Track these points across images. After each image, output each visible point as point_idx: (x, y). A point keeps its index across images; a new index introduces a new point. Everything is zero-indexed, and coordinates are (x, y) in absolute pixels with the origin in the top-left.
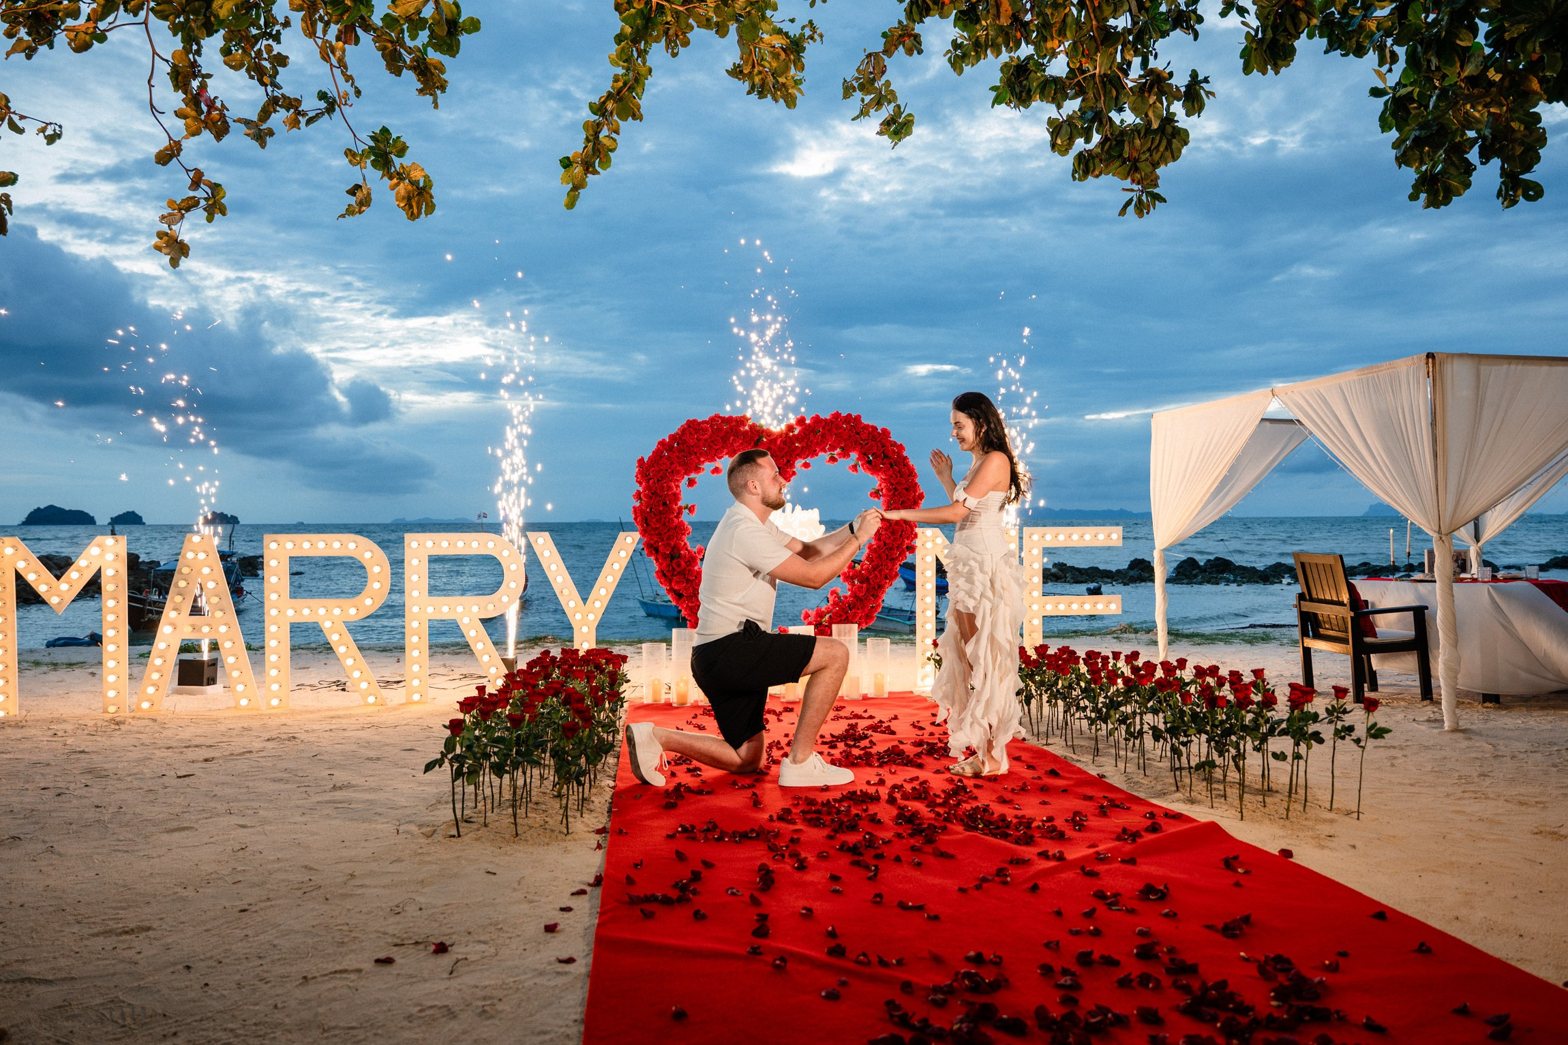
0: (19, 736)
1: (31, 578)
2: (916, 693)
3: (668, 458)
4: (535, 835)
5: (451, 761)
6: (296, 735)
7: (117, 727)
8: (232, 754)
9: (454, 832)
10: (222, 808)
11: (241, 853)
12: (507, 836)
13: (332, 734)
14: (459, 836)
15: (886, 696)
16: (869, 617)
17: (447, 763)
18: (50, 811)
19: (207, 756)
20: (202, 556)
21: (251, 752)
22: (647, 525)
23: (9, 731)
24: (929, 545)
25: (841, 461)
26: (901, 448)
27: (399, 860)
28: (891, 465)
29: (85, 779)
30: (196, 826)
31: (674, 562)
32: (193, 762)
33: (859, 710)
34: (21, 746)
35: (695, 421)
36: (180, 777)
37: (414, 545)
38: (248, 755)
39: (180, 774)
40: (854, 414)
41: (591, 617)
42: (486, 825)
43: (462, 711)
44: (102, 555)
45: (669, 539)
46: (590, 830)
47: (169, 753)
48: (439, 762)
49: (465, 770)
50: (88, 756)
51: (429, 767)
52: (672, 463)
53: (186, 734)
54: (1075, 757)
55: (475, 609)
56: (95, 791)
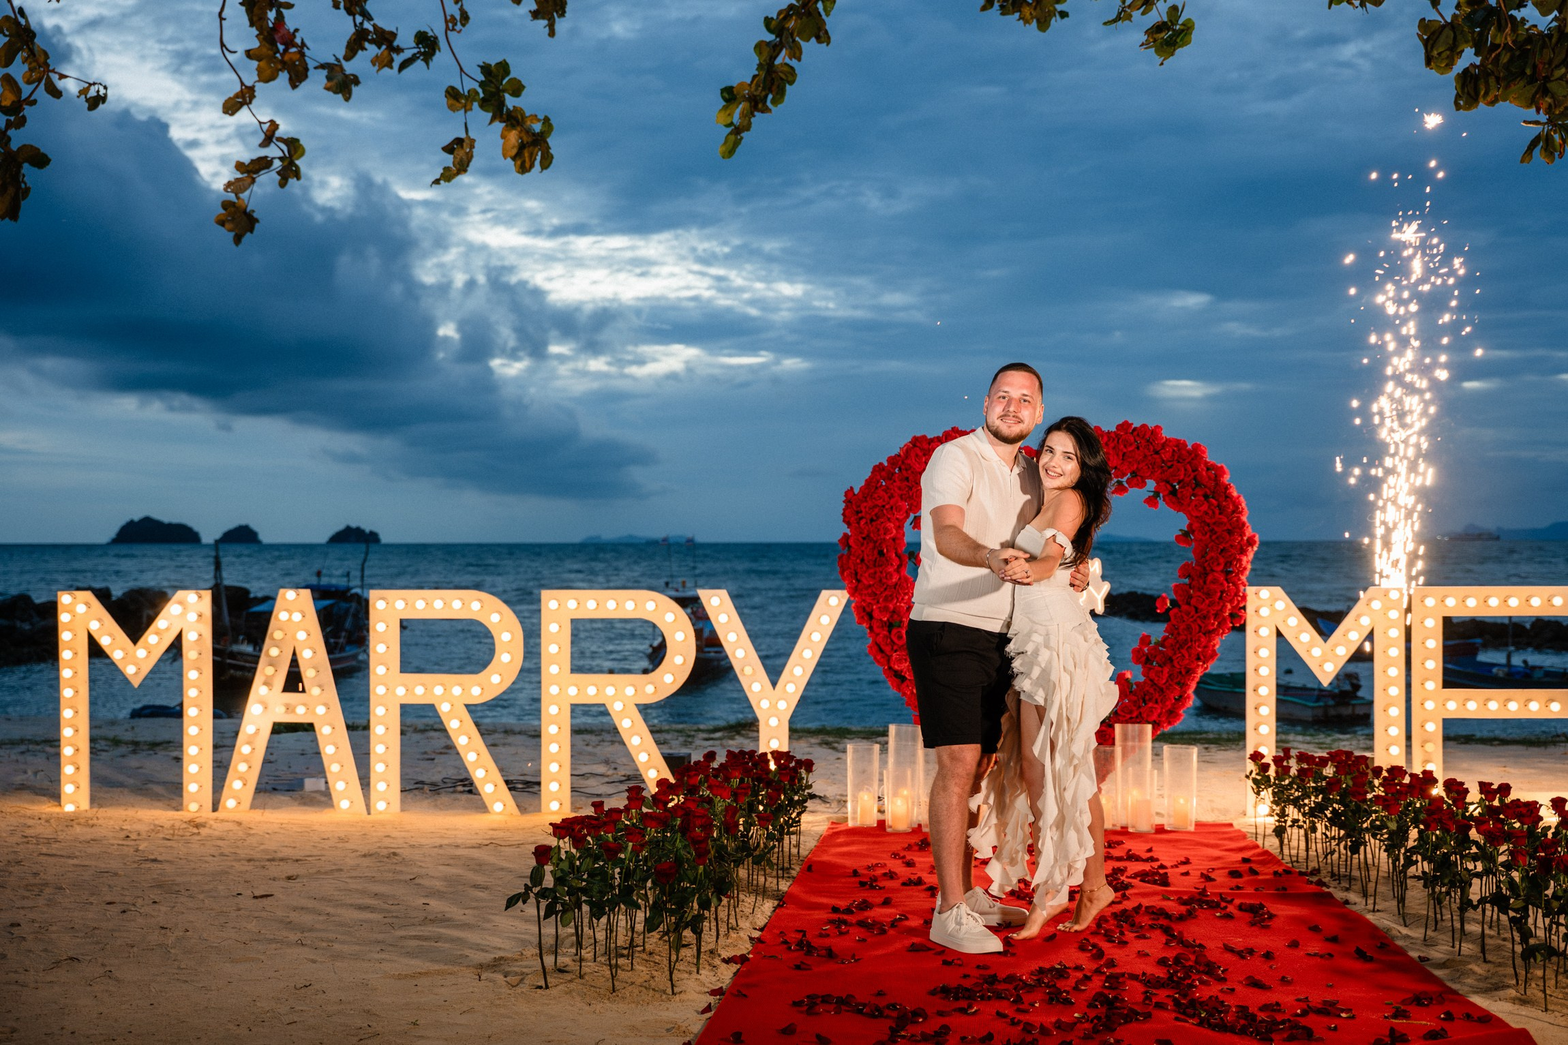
0: (89, 837)
1: (105, 641)
2: (1236, 826)
3: (887, 489)
4: (636, 991)
5: (537, 895)
6: (397, 851)
7: (195, 830)
8: (319, 872)
9: (542, 983)
10: (293, 937)
11: (303, 991)
12: (602, 991)
13: (441, 851)
14: (547, 987)
15: (1192, 828)
16: (1172, 715)
17: (532, 900)
18: (113, 930)
19: (290, 874)
20: (297, 617)
21: (341, 870)
22: (858, 581)
23: (78, 829)
24: (1264, 612)
25: (1133, 491)
26: (1220, 471)
27: (471, 1010)
28: (1206, 496)
29: (154, 895)
30: (262, 957)
31: (894, 631)
32: (274, 879)
33: (1139, 848)
34: (89, 850)
35: (924, 437)
36: (255, 897)
37: (553, 605)
38: (336, 875)
39: (257, 894)
40: (1151, 425)
41: (782, 705)
42: (581, 977)
43: (555, 835)
44: (183, 615)
45: (886, 599)
46: (706, 990)
47: (249, 867)
48: (523, 897)
49: (559, 907)
50: (159, 866)
51: (511, 902)
52: (891, 497)
53: (271, 845)
54: (1405, 931)
55: (630, 691)
56: (163, 909)
